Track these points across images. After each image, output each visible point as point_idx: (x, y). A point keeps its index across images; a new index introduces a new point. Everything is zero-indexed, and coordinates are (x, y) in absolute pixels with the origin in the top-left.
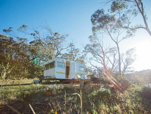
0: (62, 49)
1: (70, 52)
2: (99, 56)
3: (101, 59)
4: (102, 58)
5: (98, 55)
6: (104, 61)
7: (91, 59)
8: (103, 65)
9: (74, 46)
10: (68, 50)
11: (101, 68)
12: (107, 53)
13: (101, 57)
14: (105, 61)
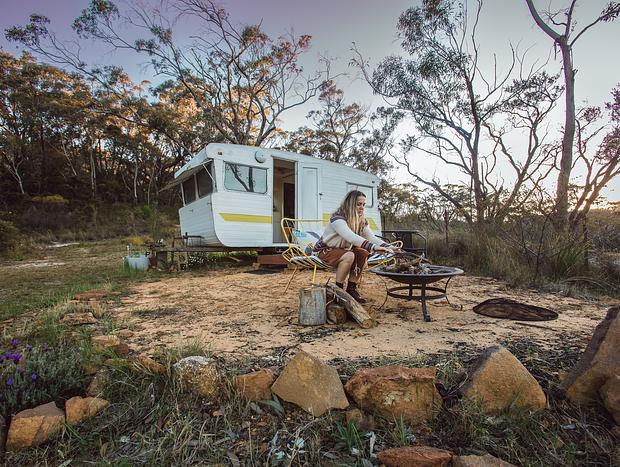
0: (283, 109)
1: (321, 123)
2: (451, 124)
4: (467, 136)
5: (447, 122)
6: (474, 152)
7: (410, 143)
8: (471, 173)
9: (339, 92)
10: (313, 112)
11: (456, 189)
12: (491, 110)
13: (459, 129)
14: (479, 156)
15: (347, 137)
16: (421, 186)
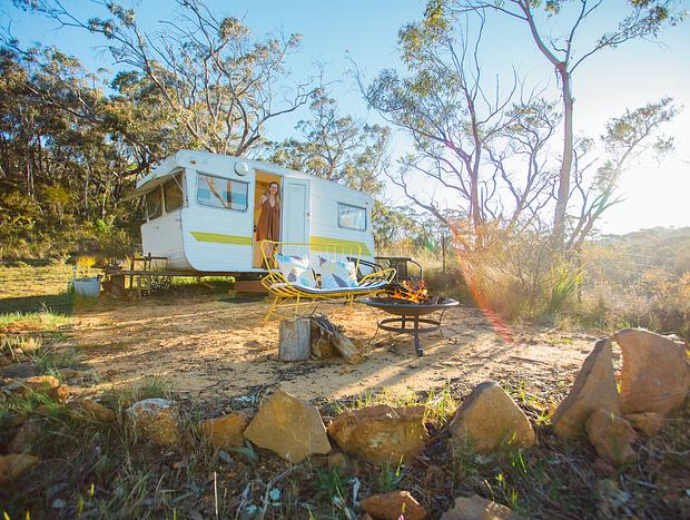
0: (270, 116)
1: (312, 134)
2: (451, 145)
3: (458, 164)
4: (467, 158)
5: (445, 140)
6: (474, 175)
7: (410, 162)
8: (470, 199)
9: (332, 102)
10: (302, 122)
11: (456, 214)
13: (459, 151)
14: (480, 180)
15: (339, 152)
16: (419, 210)
